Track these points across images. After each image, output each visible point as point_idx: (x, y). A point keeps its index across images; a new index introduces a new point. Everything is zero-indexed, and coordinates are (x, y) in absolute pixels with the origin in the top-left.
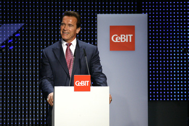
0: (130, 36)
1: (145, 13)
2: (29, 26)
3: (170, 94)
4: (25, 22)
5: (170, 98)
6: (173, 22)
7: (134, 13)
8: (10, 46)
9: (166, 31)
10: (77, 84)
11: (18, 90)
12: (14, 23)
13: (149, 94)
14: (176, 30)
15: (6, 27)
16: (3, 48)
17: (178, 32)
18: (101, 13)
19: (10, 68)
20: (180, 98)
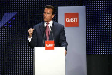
0: (76, 18)
1: (84, 6)
2: (20, 14)
3: (99, 51)
4: (18, 12)
5: (99, 53)
6: (100, 10)
7: (78, 5)
8: (10, 25)
9: (96, 15)
10: (47, 46)
11: (14, 50)
12: (11, 12)
13: (87, 51)
14: (102, 15)
15: (7, 14)
16: (6, 26)
17: (103, 16)
18: (60, 6)
19: (10, 38)
20: (104, 52)
